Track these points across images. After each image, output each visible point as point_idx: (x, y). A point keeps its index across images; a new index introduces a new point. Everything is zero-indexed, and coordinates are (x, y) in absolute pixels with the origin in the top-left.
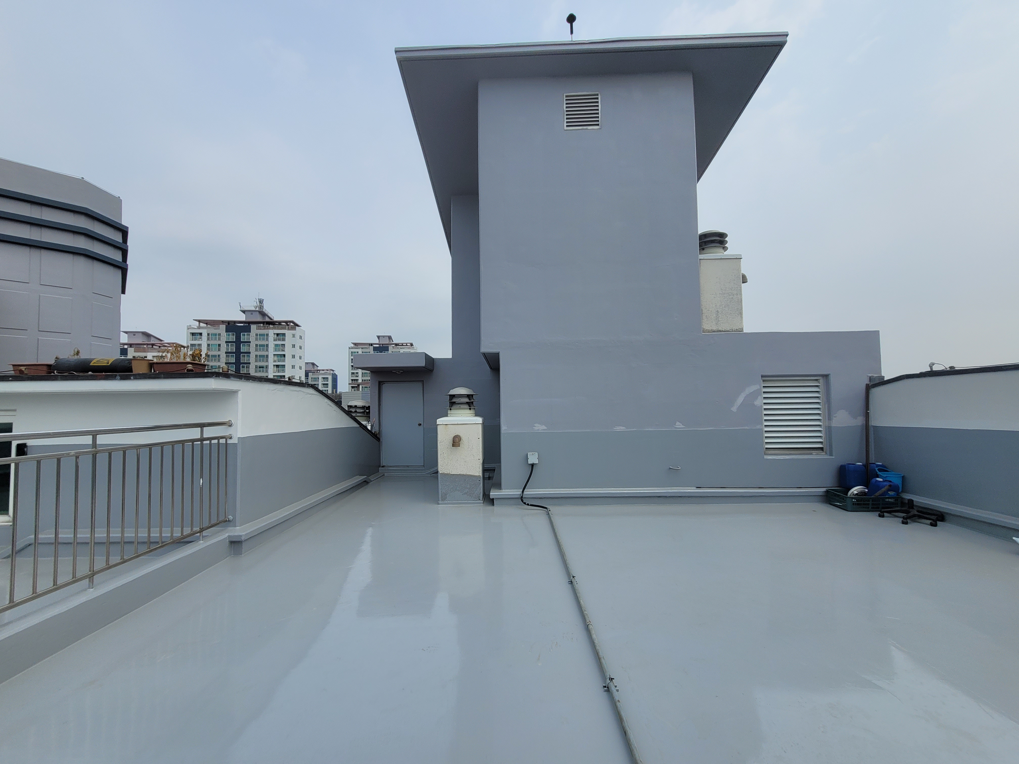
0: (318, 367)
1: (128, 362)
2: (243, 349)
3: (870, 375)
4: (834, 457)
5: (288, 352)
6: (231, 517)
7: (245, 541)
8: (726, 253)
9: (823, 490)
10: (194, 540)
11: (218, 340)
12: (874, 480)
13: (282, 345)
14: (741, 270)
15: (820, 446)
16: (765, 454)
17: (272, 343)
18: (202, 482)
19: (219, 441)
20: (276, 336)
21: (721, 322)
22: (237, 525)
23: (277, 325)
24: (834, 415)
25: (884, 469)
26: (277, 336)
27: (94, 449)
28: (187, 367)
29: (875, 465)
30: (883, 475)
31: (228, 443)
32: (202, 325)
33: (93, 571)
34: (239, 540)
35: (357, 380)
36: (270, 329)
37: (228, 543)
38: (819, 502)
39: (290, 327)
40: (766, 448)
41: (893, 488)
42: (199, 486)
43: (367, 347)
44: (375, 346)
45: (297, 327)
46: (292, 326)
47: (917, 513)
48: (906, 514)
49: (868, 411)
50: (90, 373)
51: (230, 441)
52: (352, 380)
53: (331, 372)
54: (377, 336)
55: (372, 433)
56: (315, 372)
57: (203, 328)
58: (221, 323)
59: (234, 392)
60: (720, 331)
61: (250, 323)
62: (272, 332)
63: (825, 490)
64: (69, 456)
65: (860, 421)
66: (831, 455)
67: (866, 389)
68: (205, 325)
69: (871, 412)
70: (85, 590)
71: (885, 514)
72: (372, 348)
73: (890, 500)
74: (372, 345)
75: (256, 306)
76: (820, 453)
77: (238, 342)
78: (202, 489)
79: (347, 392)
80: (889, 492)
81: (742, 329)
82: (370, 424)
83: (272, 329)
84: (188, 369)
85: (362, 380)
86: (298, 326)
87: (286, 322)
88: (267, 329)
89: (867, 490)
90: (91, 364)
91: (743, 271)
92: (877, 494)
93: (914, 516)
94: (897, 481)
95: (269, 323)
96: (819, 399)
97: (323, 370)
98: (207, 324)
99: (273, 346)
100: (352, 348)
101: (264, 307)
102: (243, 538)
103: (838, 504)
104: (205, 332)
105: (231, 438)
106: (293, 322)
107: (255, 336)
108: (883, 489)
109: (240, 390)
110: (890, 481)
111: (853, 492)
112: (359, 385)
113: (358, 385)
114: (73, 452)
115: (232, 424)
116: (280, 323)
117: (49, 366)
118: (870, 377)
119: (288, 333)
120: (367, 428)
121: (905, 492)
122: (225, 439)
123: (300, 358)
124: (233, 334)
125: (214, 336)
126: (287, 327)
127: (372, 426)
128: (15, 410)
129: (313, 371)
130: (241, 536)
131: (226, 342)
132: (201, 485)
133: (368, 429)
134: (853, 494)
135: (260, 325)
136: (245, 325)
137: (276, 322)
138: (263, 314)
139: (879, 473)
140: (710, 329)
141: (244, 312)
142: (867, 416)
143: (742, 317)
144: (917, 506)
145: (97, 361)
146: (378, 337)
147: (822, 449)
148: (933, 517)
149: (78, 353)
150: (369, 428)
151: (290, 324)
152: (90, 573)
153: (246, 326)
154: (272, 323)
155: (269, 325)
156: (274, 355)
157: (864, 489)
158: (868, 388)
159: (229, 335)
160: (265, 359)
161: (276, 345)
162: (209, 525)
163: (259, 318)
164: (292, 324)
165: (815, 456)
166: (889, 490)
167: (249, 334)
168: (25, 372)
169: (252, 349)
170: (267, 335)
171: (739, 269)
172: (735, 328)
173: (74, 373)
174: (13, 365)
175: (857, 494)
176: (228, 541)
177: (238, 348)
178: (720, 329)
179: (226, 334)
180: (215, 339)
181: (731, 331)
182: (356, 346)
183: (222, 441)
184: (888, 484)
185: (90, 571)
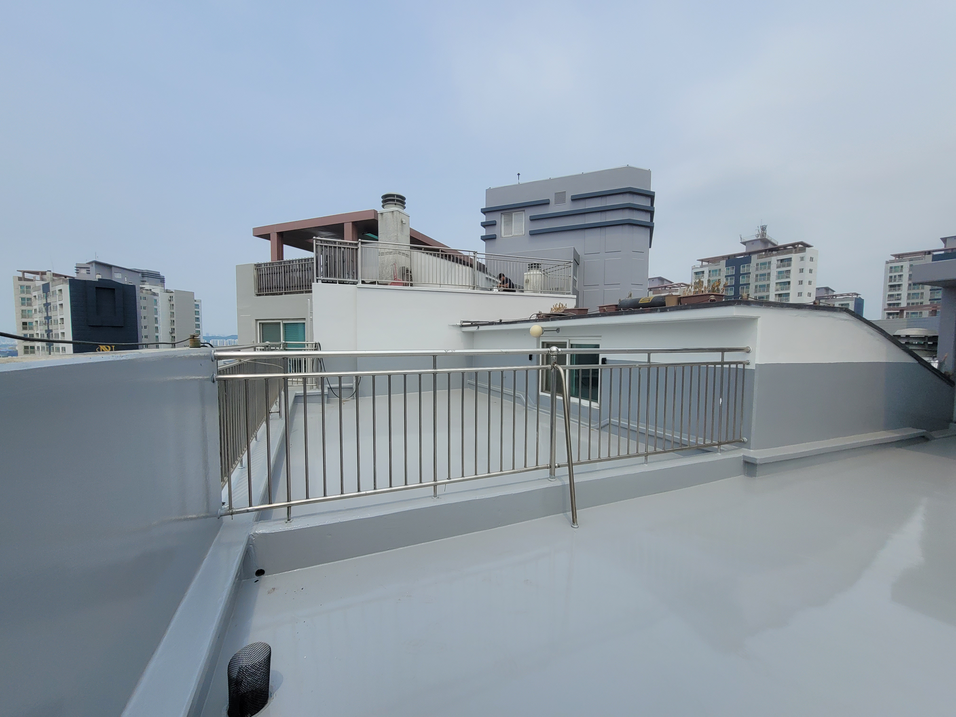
0: (834, 291)
1: (662, 298)
2: (742, 281)
5: (794, 278)
6: (745, 439)
7: (759, 465)
10: (711, 451)
11: (718, 276)
13: (787, 272)
17: (774, 271)
18: (721, 401)
19: (737, 366)
20: (779, 262)
22: (751, 447)
23: (782, 250)
26: (781, 262)
27: (649, 364)
28: (710, 298)
31: (745, 368)
32: (704, 263)
33: (647, 452)
34: (753, 462)
35: (898, 304)
36: (773, 256)
37: (742, 462)
39: (798, 249)
42: (719, 404)
43: (921, 257)
44: (935, 253)
45: (807, 248)
46: (800, 247)
50: (641, 308)
51: (747, 367)
52: (889, 305)
53: (854, 296)
54: (942, 239)
55: (941, 373)
56: (829, 298)
57: (705, 266)
58: (721, 259)
59: (754, 320)
61: (750, 254)
62: (774, 260)
64: (635, 367)
68: (707, 263)
70: (643, 464)
72: (930, 256)
74: (929, 253)
75: (758, 234)
77: (737, 275)
78: (721, 407)
79: (880, 320)
82: (937, 361)
83: (776, 255)
84: (711, 299)
85: (908, 304)
86: (809, 246)
87: (793, 245)
88: (769, 257)
90: (639, 303)
95: (771, 250)
97: (842, 295)
98: (708, 262)
99: (776, 274)
100: (892, 262)
101: (767, 234)
102: (758, 462)
104: (706, 270)
105: (748, 364)
106: (802, 243)
107: (755, 266)
109: (760, 317)
112: (902, 311)
113: (900, 310)
114: (637, 365)
115: (750, 350)
116: (785, 247)
117: (616, 306)
119: (795, 257)
120: (931, 365)
122: (743, 365)
123: (810, 283)
124: (733, 267)
125: (715, 272)
126: (794, 250)
127: (940, 364)
128: (601, 336)
129: (826, 297)
130: (756, 459)
131: (726, 276)
132: (720, 403)
133: (933, 368)
135: (761, 253)
136: (745, 256)
137: (781, 247)
138: (765, 241)
141: (744, 243)
145: (643, 300)
146: (944, 240)
149: (631, 295)
150: (935, 365)
151: (798, 246)
152: (645, 453)
153: (747, 258)
154: (776, 249)
155: (772, 252)
156: (777, 283)
159: (728, 269)
160: (766, 289)
161: (780, 273)
162: (726, 441)
163: (760, 247)
164: (800, 246)
167: (750, 265)
168: (606, 311)
169: (752, 280)
170: (770, 263)
173: (631, 309)
174: (599, 307)
176: (742, 460)
177: (737, 281)
179: (726, 268)
180: (716, 275)
182: (899, 258)
183: (740, 366)
185: (646, 452)
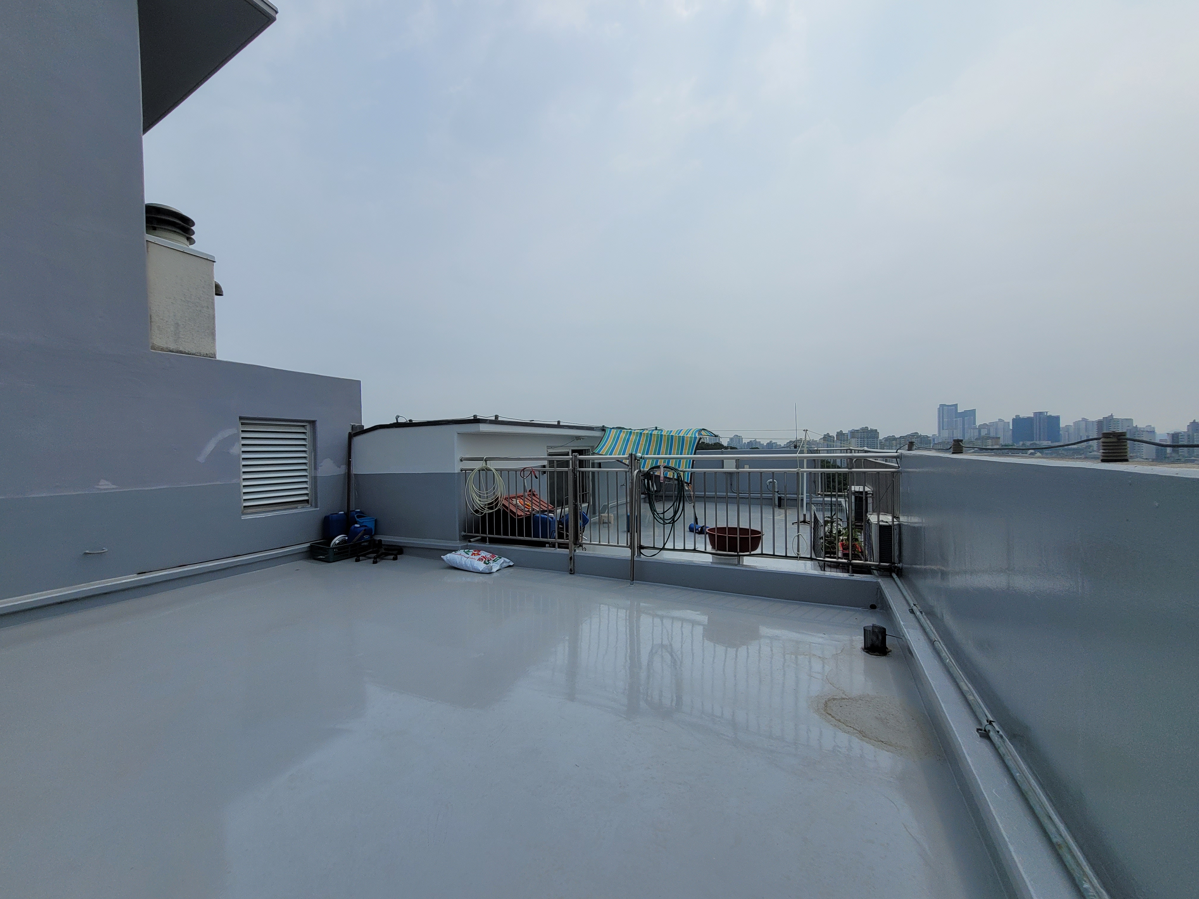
3: (352, 424)
4: (318, 509)
8: (191, 247)
9: (308, 546)
12: (353, 527)
14: (213, 278)
15: (306, 498)
16: (243, 514)
21: (183, 340)
24: (320, 465)
25: (361, 515)
29: (354, 513)
30: (360, 521)
38: (304, 559)
40: (245, 507)
41: (368, 532)
47: (384, 551)
48: (376, 554)
49: (350, 460)
60: (181, 352)
63: (310, 545)
65: (343, 470)
66: (316, 507)
67: (349, 438)
69: (353, 460)
71: (361, 558)
73: (365, 544)
76: (305, 506)
80: (364, 536)
81: (215, 355)
89: (347, 538)
91: (217, 279)
92: (355, 540)
93: (383, 554)
94: (371, 525)
96: (306, 447)
103: (322, 557)
108: (360, 534)
110: (366, 526)
111: (335, 542)
118: (352, 426)
121: (377, 534)
134: (335, 544)
139: (357, 519)
140: (164, 346)
142: (349, 464)
143: (214, 339)
144: (385, 545)
147: (307, 501)
148: (395, 552)
157: (344, 538)
158: (351, 436)
165: (300, 510)
166: (364, 534)
171: (211, 275)
172: (204, 352)
175: (338, 543)
178: (181, 349)
181: (198, 354)
184: (363, 528)
